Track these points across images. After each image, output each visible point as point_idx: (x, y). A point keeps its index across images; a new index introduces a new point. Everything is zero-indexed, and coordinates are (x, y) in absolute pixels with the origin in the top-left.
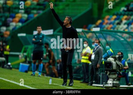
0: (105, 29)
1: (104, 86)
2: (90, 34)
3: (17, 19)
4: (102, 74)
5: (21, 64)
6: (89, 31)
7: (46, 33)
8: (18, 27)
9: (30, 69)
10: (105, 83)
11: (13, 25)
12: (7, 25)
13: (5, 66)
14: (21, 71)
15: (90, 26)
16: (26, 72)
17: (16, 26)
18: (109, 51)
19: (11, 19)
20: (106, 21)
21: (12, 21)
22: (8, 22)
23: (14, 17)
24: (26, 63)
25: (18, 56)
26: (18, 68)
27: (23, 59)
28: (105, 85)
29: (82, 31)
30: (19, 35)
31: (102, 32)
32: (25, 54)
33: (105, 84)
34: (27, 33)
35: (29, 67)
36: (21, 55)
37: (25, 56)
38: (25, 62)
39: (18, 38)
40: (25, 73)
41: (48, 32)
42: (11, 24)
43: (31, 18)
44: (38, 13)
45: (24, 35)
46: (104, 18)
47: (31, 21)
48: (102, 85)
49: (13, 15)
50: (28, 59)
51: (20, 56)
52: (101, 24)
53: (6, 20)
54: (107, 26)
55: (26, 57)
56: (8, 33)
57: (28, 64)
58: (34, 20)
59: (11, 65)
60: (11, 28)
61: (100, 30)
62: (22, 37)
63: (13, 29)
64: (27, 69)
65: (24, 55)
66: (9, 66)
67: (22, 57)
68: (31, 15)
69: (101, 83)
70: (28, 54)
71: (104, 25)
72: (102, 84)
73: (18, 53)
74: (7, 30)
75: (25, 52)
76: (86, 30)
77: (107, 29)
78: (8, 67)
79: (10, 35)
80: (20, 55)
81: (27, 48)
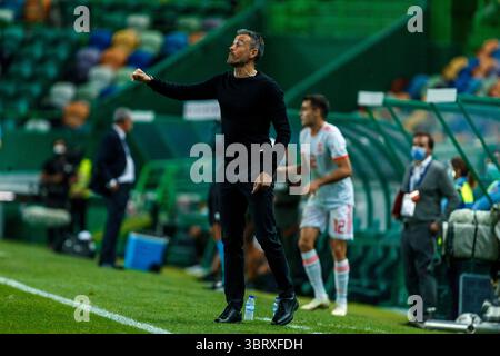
0: (481, 95)
1: (471, 328)
2: (419, 117)
3: (120, 53)
5: (133, 236)
6: (416, 103)
8: (121, 85)
9: (172, 258)
11: (100, 78)
12: (75, 75)
13: (68, 243)
14: (136, 265)
15: (418, 81)
16: (155, 268)
17: (114, 82)
19: (94, 53)
20: (485, 62)
21: (100, 62)
22: (83, 64)
23: (106, 45)
24: (155, 235)
27: (145, 218)
29: (385, 104)
32: (153, 196)
34: (158, 111)
35: (166, 251)
36: (135, 200)
37: (149, 207)
38: (150, 229)
40: (149, 276)
42: (96, 72)
43: (179, 46)
44: (205, 28)
45: (147, 117)
46: (477, 50)
47: (178, 63)
48: (464, 327)
49: (104, 34)
50: (163, 218)
51: (132, 205)
52: (466, 74)
53: (72, 58)
54: (487, 84)
55: (155, 210)
56: (83, 108)
57: (161, 236)
58: (190, 55)
59: (93, 240)
60: (94, 88)
61: (457, 99)
63: (104, 94)
64: (156, 257)
65: (146, 201)
66: (85, 243)
67: (139, 209)
68: (179, 37)
70: (166, 195)
71: (479, 76)
74: (76, 98)
75: (151, 186)
76: (404, 99)
77: (490, 94)
78: (78, 248)
79: (89, 118)
81: (161, 172)
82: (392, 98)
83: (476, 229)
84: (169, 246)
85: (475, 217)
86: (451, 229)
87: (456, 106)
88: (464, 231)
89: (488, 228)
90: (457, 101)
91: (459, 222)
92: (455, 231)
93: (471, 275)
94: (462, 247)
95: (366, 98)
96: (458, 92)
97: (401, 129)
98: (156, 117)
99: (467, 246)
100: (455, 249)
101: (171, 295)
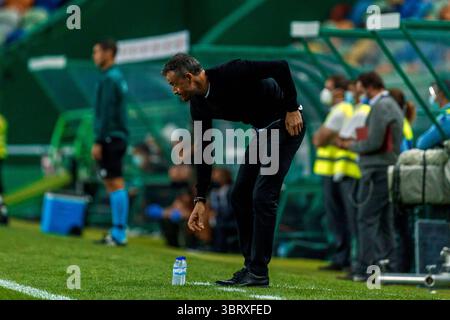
0: (432, 18)
1: (429, 280)
2: (365, 46)
4: (420, 224)
5: (49, 197)
6: (359, 31)
7: (156, 48)
8: (29, 28)
9: (94, 218)
10: (434, 266)
14: (53, 229)
16: (76, 231)
17: (22, 23)
18: (444, 119)
21: (4, 4)
24: (75, 195)
25: (36, 161)
26: (37, 219)
27: (63, 175)
28: (434, 277)
29: (322, 34)
30: (37, 64)
31: (412, 33)
32: (69, 150)
33: (435, 272)
34: (70, 55)
35: (87, 212)
36: (51, 156)
37: (67, 161)
38: (68, 188)
39: (31, 77)
40: (66, 238)
41: (167, 47)
42: (1, 15)
45: (58, 62)
48: (422, 279)
50: (83, 174)
51: (47, 162)
54: (439, 5)
55: (73, 165)
57: (81, 195)
61: (401, 24)
62: (48, 73)
63: (10, 40)
64: (77, 220)
65: (63, 157)
67: (56, 166)
69: (417, 269)
70: (85, 148)
72: (423, 271)
73: (35, 150)
75: (68, 139)
76: (346, 27)
77: (442, 17)
80: (46, 155)
81: (77, 123)
82: (332, 26)
83: (425, 170)
84: (89, 205)
85: (424, 156)
86: (397, 172)
87: (401, 32)
88: (411, 174)
89: (438, 169)
90: (401, 28)
91: (407, 164)
92: (401, 174)
93: (426, 221)
94: (411, 192)
95: (299, 29)
96: (402, 17)
97: (340, 60)
98: (68, 62)
99: (416, 191)
100: (403, 194)
101: (91, 261)
